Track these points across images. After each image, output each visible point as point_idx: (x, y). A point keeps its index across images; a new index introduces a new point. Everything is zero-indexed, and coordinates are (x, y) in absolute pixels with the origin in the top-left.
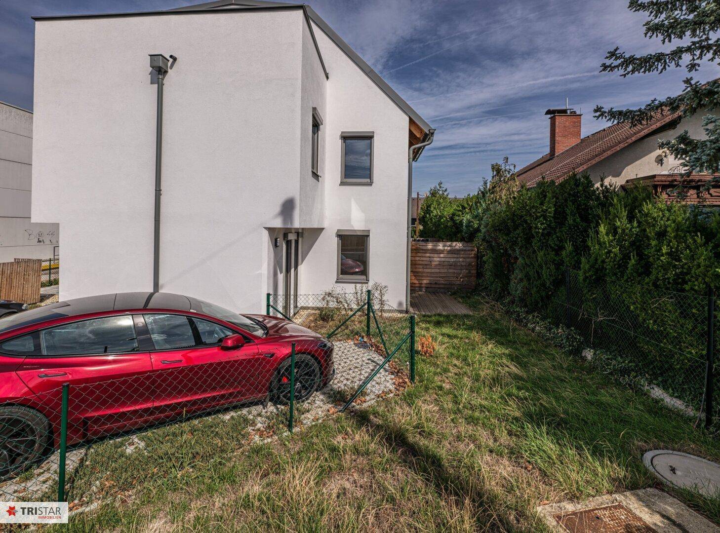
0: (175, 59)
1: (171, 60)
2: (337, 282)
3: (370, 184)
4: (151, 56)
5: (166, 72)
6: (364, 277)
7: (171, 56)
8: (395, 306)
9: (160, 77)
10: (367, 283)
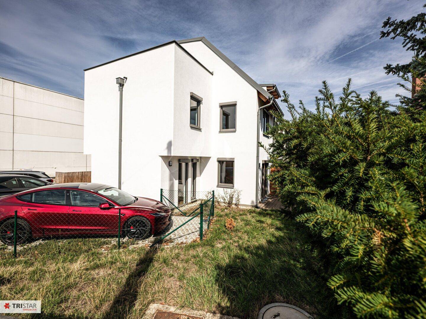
0: (126, 78)
1: (125, 79)
2: (217, 187)
3: (235, 132)
4: (116, 78)
5: (123, 85)
6: (232, 185)
7: (124, 77)
8: (249, 203)
9: (121, 87)
10: (233, 188)
